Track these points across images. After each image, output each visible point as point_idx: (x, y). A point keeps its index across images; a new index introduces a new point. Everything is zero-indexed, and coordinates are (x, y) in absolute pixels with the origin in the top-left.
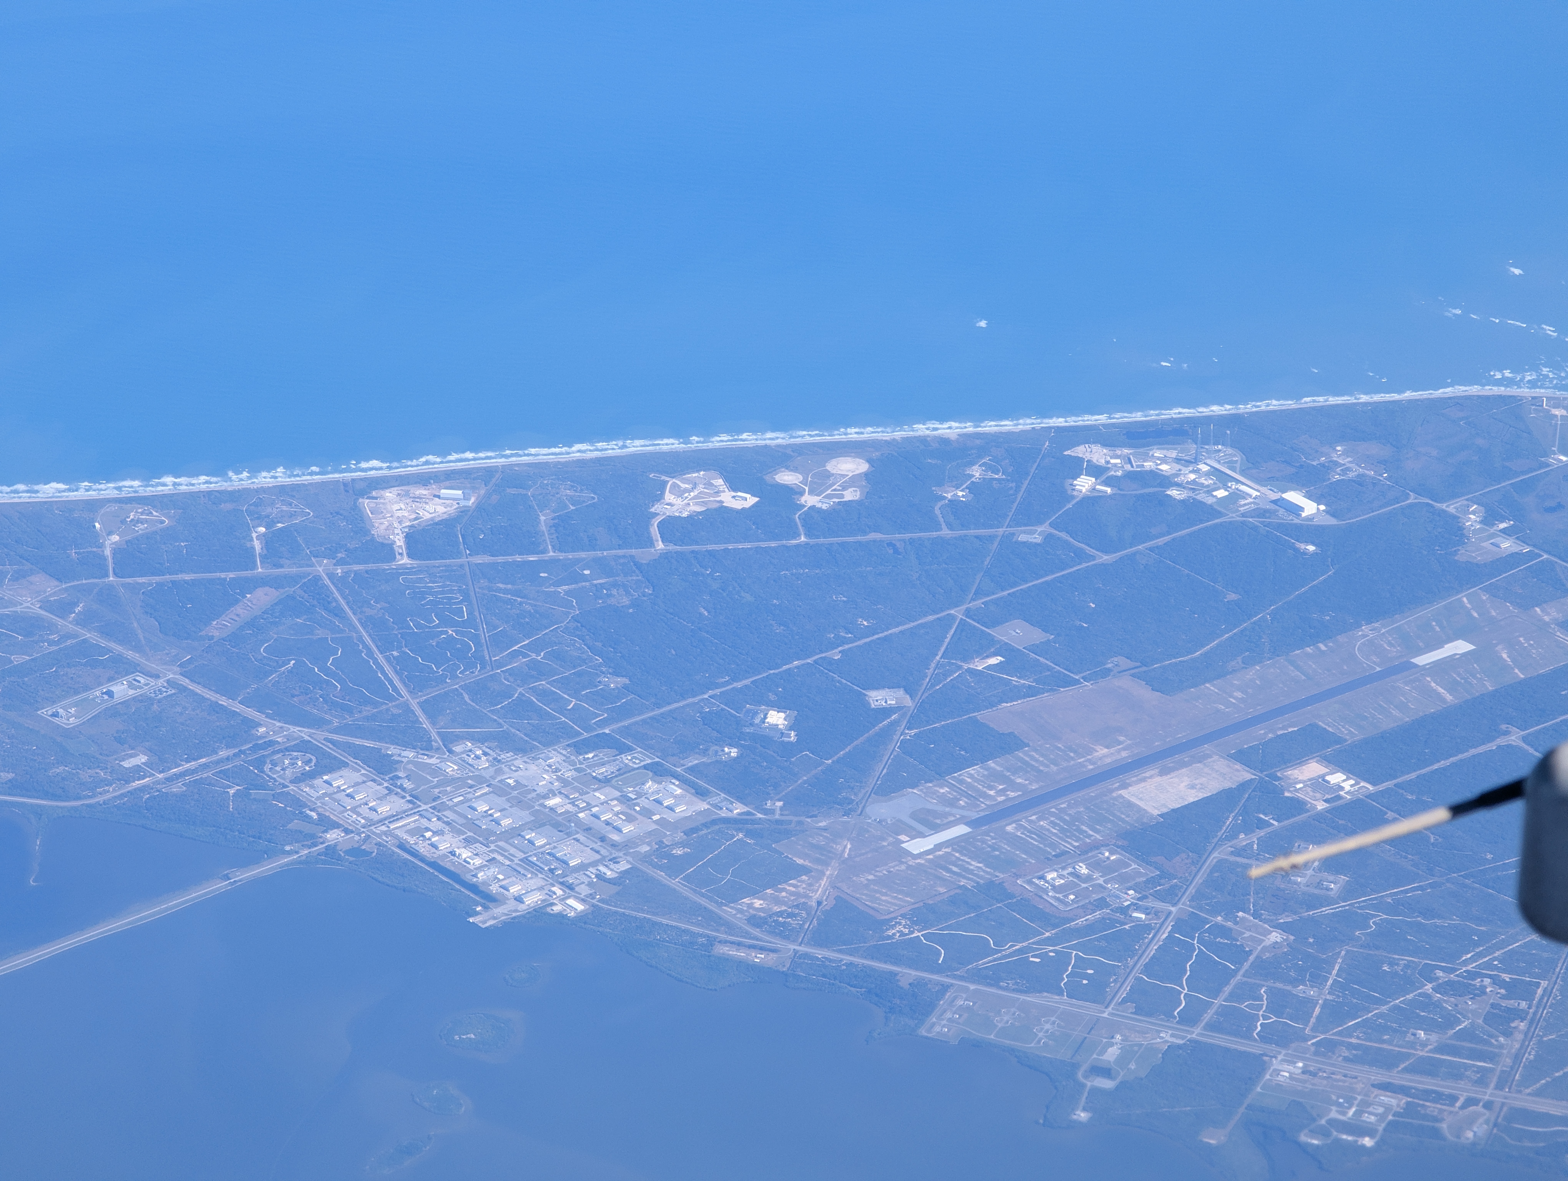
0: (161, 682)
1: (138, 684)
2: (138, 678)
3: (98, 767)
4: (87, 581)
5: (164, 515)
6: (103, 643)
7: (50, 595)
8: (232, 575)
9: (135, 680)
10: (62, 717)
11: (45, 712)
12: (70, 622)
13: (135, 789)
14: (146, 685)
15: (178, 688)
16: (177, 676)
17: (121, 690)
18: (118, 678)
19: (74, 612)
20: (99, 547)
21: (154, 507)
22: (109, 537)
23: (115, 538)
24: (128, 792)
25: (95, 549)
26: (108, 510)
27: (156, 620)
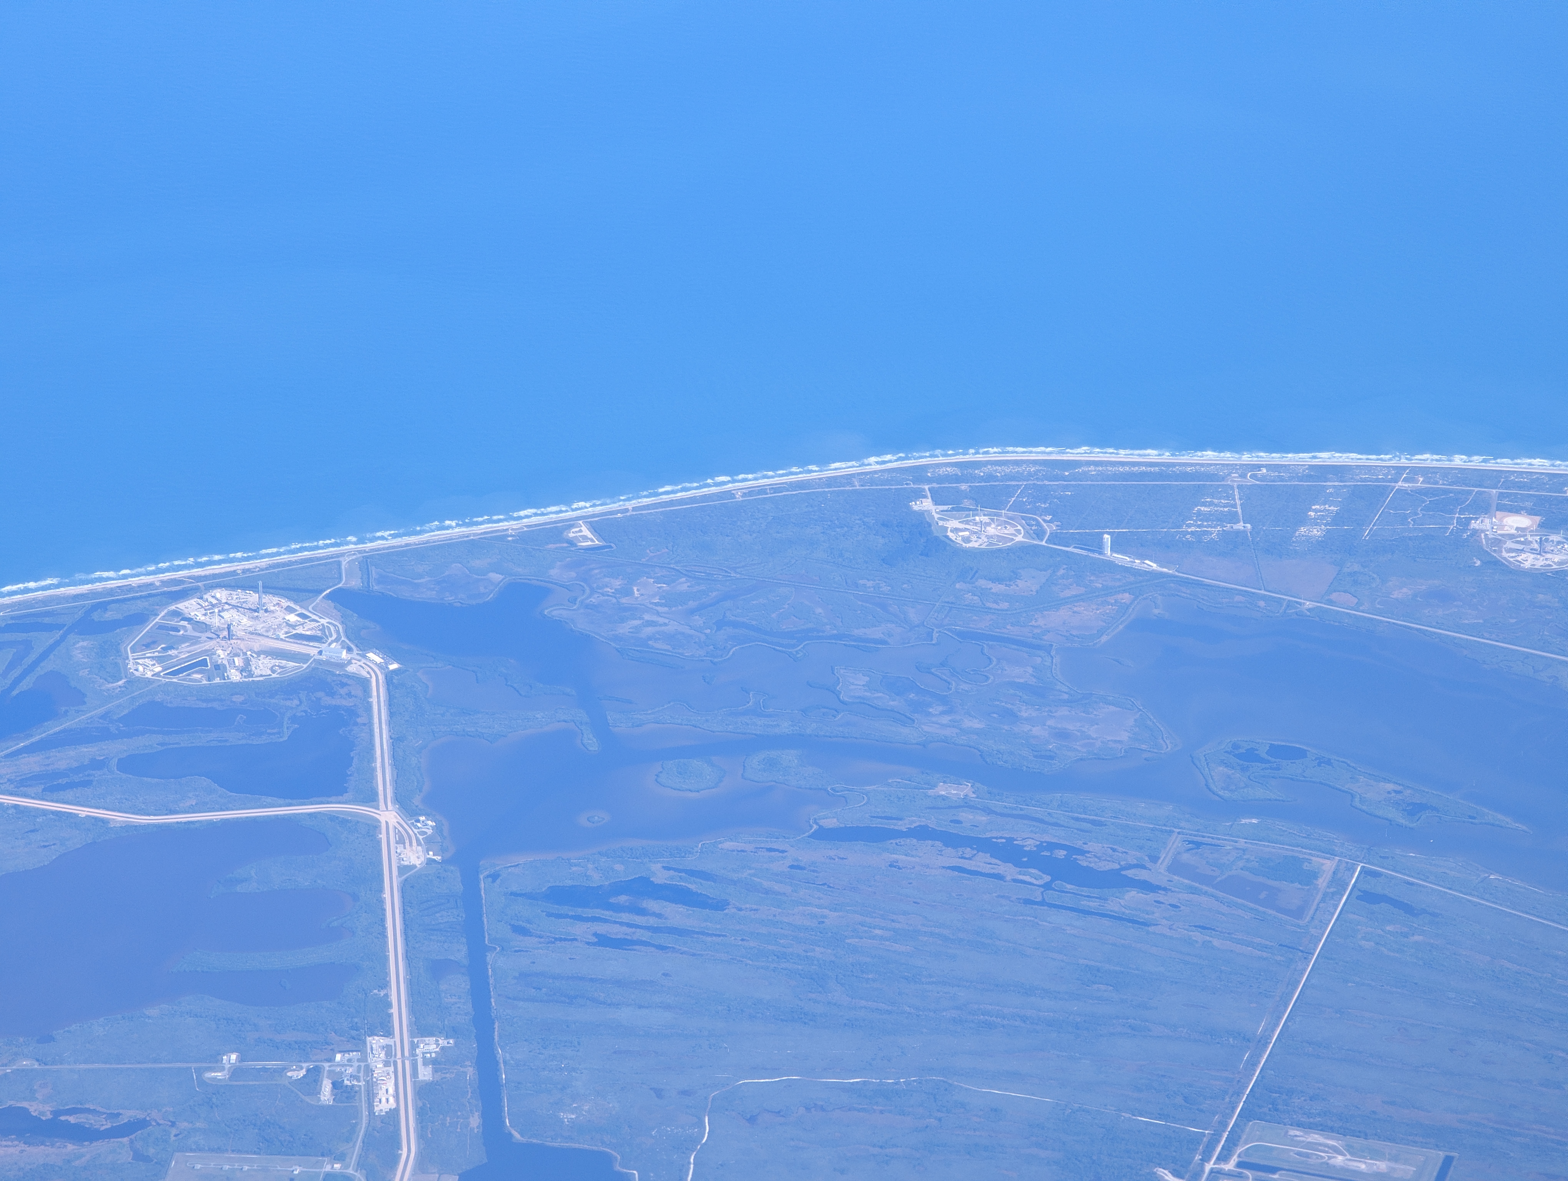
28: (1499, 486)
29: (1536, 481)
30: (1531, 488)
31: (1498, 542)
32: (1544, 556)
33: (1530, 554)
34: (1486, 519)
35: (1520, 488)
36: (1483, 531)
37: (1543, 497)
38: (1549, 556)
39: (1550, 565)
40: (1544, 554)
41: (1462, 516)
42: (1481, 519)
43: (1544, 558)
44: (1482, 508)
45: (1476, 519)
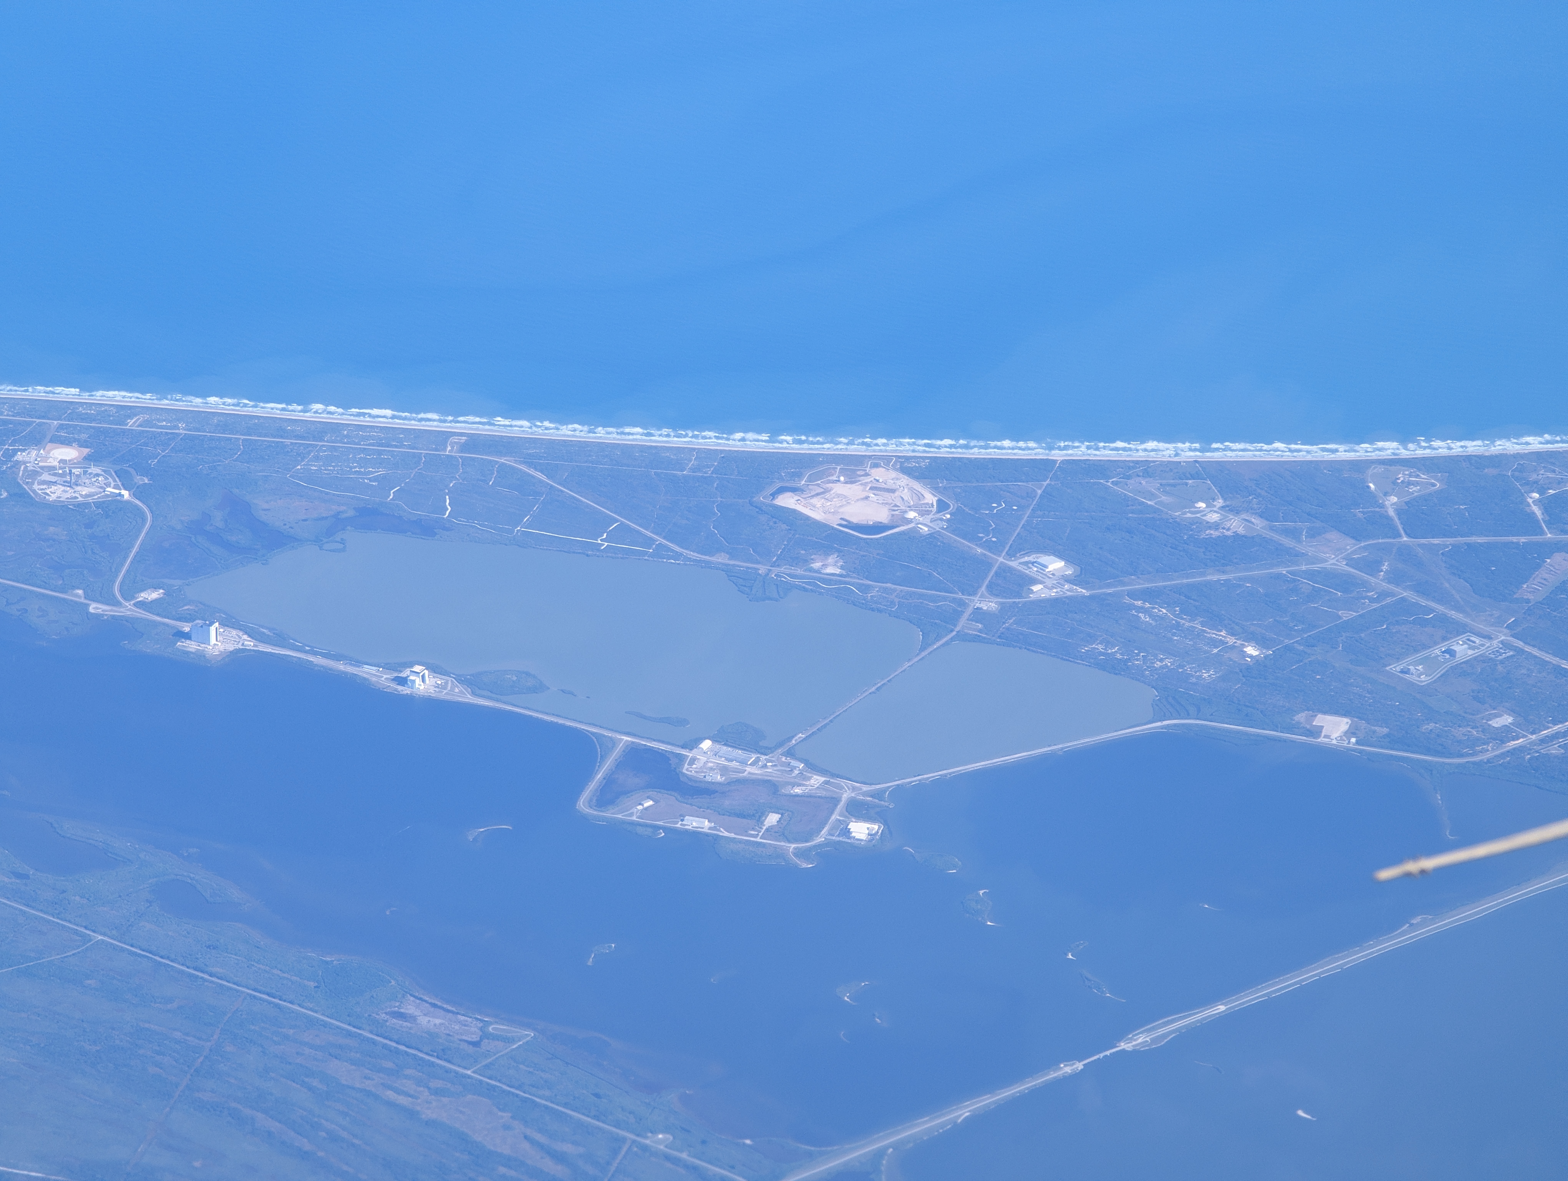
0: (1495, 643)
1: (1474, 644)
2: (1472, 639)
3: (1469, 725)
4: (1383, 541)
5: (1432, 477)
6: (1423, 602)
7: (1353, 553)
8: (1523, 540)
9: (1468, 640)
10: (1412, 674)
11: (1395, 668)
12: (1381, 580)
13: (1514, 749)
14: (1483, 645)
15: (1515, 651)
16: (1508, 638)
17: (1462, 649)
18: (1452, 638)
19: (1382, 571)
20: (1381, 508)
21: (1419, 470)
22: (1388, 498)
23: (1394, 499)
24: (1508, 752)
25: (1377, 509)
26: (1375, 471)
27: (1467, 582)
28: (63, 417)
29: (103, 412)
30: (94, 420)
31: (34, 474)
32: (73, 489)
33: (60, 486)
34: (33, 451)
35: (83, 420)
36: (25, 463)
37: (102, 429)
38: (79, 488)
39: (76, 498)
40: (74, 487)
41: (10, 448)
42: (28, 451)
43: (73, 491)
44: (36, 439)
45: (24, 450)
